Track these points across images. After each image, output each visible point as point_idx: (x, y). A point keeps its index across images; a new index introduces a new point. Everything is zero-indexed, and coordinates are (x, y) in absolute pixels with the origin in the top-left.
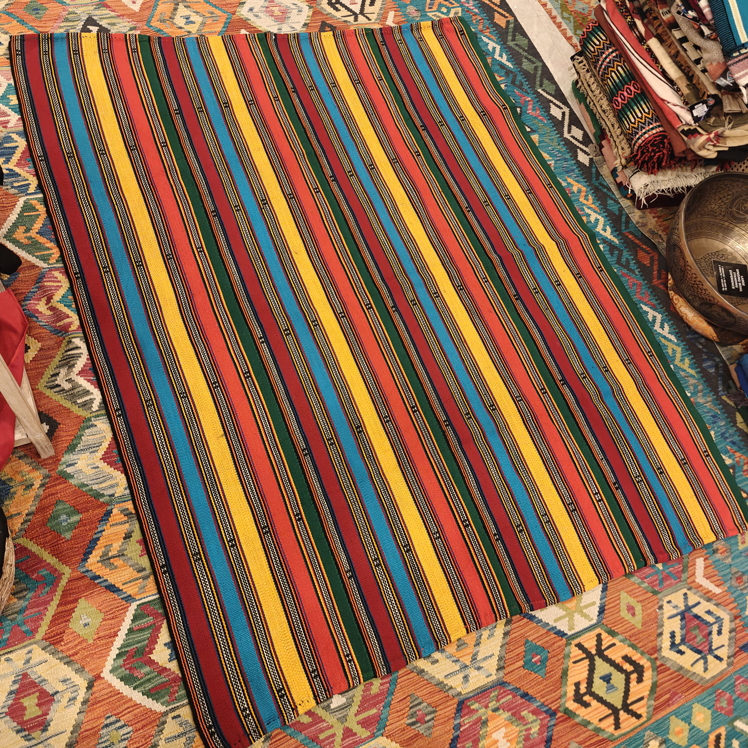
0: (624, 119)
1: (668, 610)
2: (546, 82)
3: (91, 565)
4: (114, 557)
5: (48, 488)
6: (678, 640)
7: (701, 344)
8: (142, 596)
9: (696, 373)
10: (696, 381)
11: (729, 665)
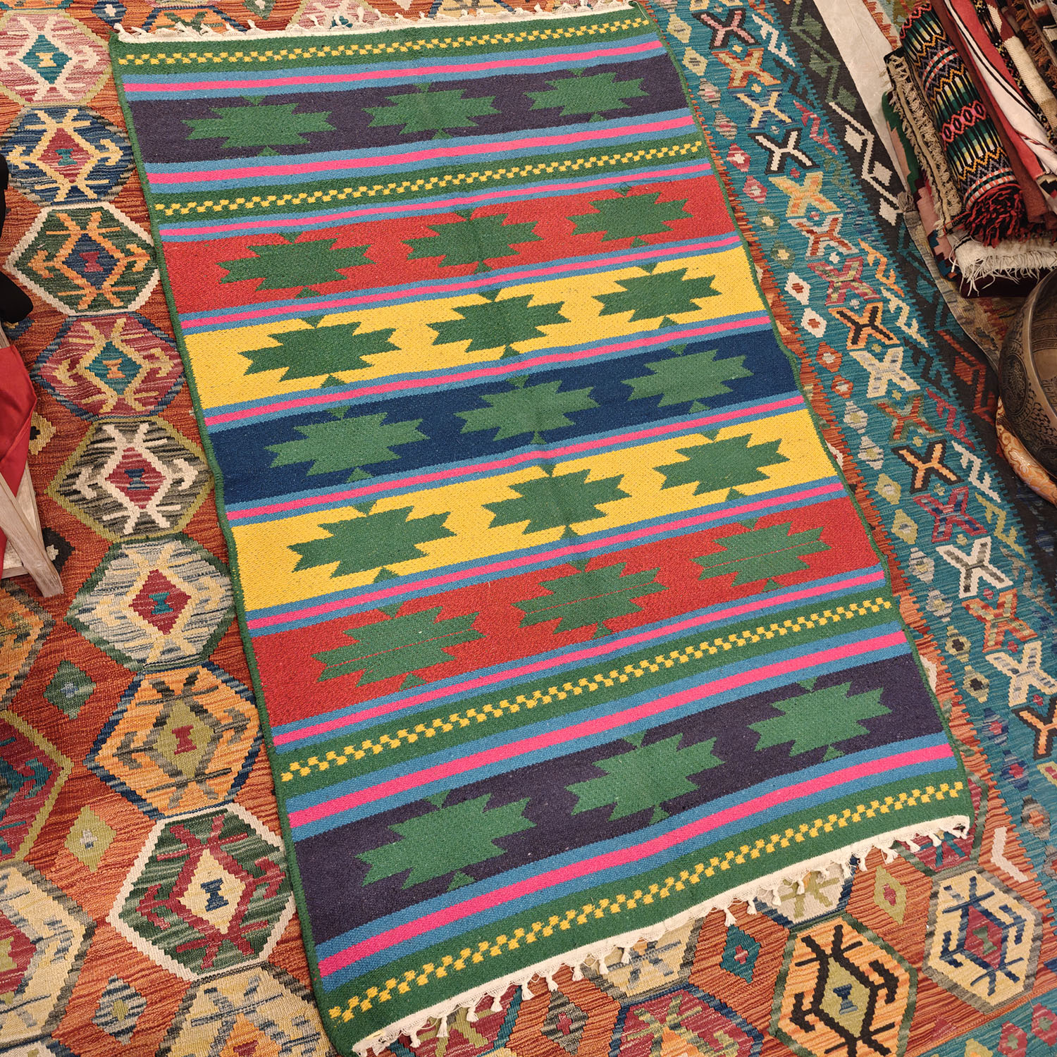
0: (955, 158)
1: (945, 900)
2: (843, 92)
3: (104, 758)
4: (137, 751)
5: (50, 641)
6: (953, 945)
7: (1036, 508)
8: (174, 812)
9: (1025, 551)
10: (1023, 564)
11: (1027, 987)
